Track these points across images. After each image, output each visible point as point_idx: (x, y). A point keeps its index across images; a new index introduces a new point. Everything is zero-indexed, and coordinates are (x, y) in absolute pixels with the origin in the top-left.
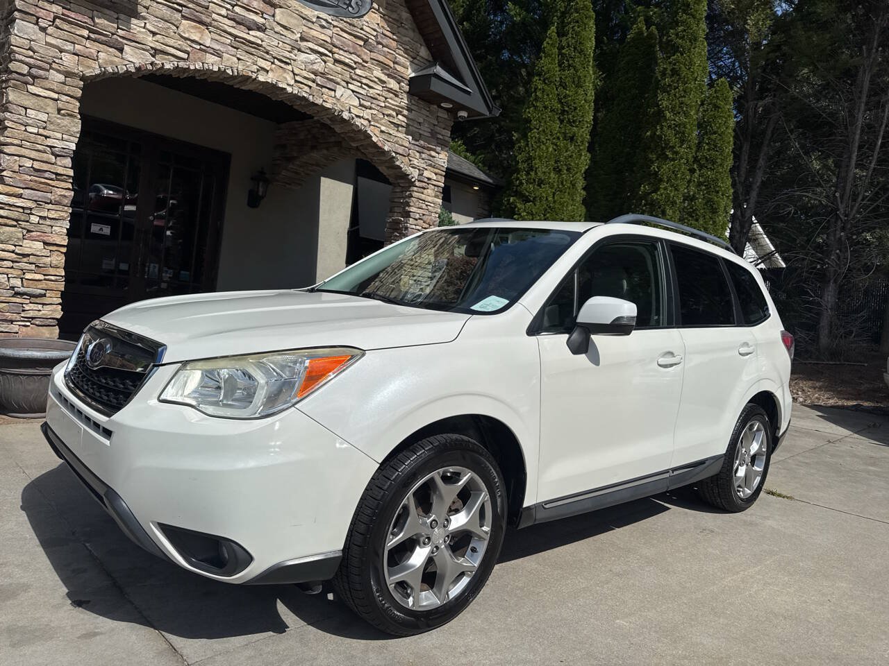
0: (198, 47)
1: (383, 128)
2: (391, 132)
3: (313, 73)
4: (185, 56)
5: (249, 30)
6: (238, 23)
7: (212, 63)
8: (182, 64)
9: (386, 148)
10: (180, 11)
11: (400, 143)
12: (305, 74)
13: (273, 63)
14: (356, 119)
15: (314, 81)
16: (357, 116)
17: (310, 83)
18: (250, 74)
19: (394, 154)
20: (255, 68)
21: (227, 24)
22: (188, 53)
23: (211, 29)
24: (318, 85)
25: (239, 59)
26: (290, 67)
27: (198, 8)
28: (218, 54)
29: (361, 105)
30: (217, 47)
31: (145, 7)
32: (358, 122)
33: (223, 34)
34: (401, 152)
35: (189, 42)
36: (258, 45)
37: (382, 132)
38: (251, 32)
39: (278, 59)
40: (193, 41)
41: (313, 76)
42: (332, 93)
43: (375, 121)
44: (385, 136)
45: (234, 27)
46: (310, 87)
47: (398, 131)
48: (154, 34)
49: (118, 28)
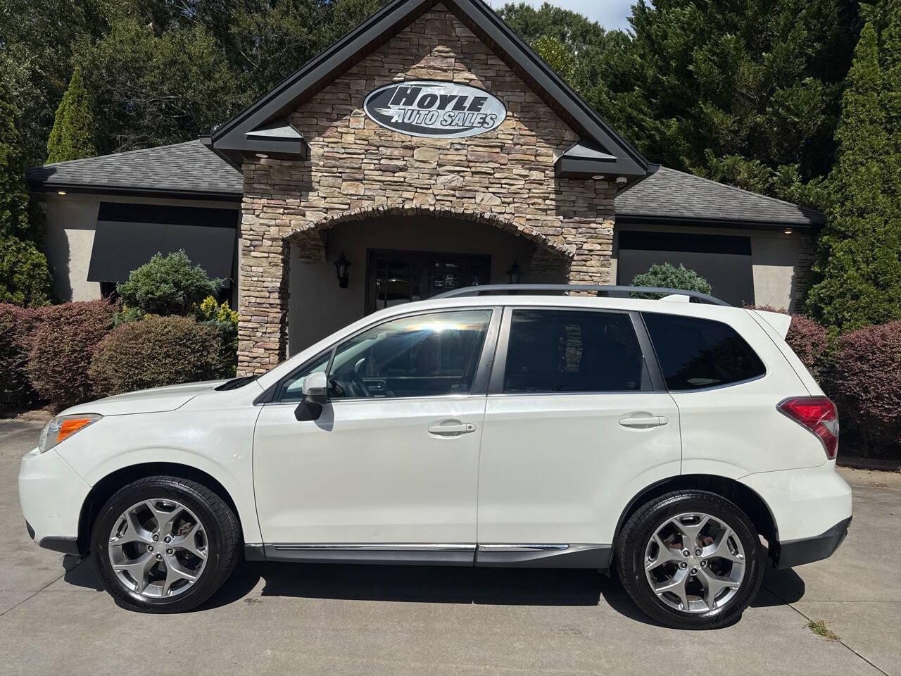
0: (356, 198)
1: (528, 217)
2: (539, 218)
3: (451, 189)
4: (347, 207)
5: (394, 172)
6: (384, 171)
7: (367, 206)
8: (345, 213)
9: (534, 233)
10: (341, 177)
11: (550, 225)
12: (444, 192)
13: (416, 192)
14: (498, 216)
15: (454, 196)
16: (499, 213)
17: (450, 198)
18: (397, 206)
19: (544, 237)
20: (400, 200)
21: (376, 175)
22: (349, 204)
23: (365, 182)
24: (458, 198)
25: (388, 197)
26: (431, 191)
27: (353, 171)
28: (372, 198)
29: (503, 203)
30: (369, 193)
31: (317, 182)
32: (501, 218)
33: (373, 183)
34: (551, 233)
35: (349, 197)
36: (402, 182)
37: (527, 220)
38: (396, 175)
39: (420, 188)
40: (351, 195)
41: (452, 192)
42: (473, 201)
43: (519, 212)
44: (531, 223)
45: (381, 175)
46: (451, 201)
47: (546, 215)
48: (325, 198)
49: (301, 201)
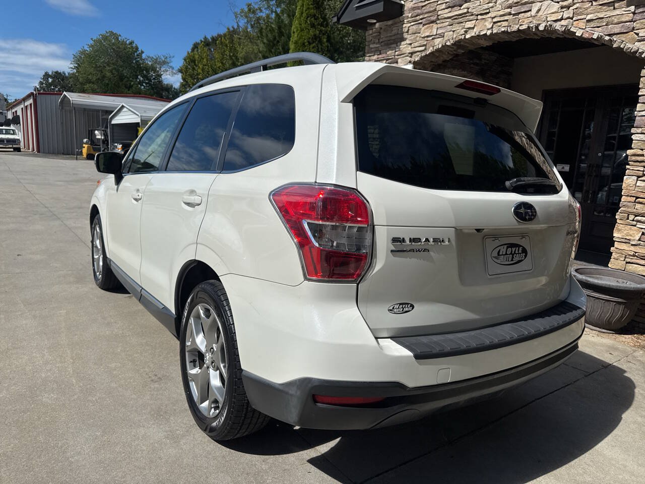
0: (431, 38)
1: (589, 17)
2: (602, 16)
3: (508, 8)
4: (423, 48)
5: (461, 6)
6: (452, 7)
7: (438, 43)
8: (423, 54)
9: (595, 37)
10: (421, 23)
11: (616, 21)
12: (501, 13)
13: (477, 20)
14: (554, 24)
15: (510, 14)
16: (556, 21)
17: (506, 18)
18: (460, 37)
19: (607, 38)
20: (462, 32)
21: (446, 13)
22: (425, 45)
23: (438, 22)
24: (514, 15)
25: (454, 31)
26: (489, 15)
27: (430, 14)
28: (442, 36)
29: (562, 7)
30: (440, 31)
31: (406, 32)
32: (558, 26)
33: (444, 21)
34: (617, 30)
35: (426, 39)
36: (465, 13)
37: (589, 21)
38: (462, 8)
39: (481, 14)
40: (428, 37)
41: (509, 10)
42: (528, 14)
43: (578, 15)
44: (592, 24)
45: (450, 12)
46: (507, 20)
47: (614, 9)
48: (411, 44)
49: (396, 51)
